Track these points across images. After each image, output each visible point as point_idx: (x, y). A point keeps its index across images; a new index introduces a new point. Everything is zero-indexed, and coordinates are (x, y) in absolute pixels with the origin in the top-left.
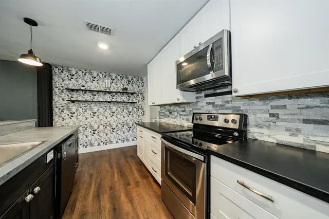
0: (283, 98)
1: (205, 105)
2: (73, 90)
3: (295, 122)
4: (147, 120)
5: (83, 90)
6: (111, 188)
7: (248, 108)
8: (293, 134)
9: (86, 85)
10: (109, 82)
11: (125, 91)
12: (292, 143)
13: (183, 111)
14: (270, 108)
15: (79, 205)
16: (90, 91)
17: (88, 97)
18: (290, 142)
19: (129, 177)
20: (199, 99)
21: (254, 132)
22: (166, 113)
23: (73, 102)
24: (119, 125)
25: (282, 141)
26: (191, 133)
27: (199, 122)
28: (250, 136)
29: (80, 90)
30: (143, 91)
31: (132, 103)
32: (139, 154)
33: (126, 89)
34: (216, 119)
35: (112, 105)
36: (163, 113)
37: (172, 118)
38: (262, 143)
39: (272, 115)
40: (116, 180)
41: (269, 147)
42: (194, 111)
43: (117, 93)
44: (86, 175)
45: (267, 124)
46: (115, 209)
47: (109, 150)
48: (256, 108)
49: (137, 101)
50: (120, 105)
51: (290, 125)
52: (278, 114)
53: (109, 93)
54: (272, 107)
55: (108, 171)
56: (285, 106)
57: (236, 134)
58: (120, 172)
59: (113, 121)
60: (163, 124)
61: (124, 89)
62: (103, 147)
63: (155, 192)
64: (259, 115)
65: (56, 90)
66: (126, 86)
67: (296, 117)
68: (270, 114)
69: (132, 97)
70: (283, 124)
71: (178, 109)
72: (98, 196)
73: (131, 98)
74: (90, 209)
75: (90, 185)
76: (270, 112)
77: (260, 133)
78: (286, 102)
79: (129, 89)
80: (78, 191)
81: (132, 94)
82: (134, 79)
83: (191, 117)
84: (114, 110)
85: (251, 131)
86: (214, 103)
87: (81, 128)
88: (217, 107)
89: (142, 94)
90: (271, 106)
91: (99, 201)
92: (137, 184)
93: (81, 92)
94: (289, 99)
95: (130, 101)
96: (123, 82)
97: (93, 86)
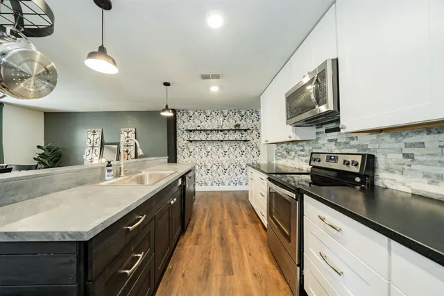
0: (419, 132)
1: (326, 143)
2: (191, 131)
3: (435, 165)
4: (263, 160)
5: (198, 130)
6: (220, 223)
7: (377, 146)
8: (433, 182)
9: (201, 125)
10: (221, 119)
11: (237, 128)
12: (432, 193)
13: (302, 151)
14: (403, 146)
15: (196, 228)
16: (205, 130)
17: (203, 136)
18: (428, 192)
19: (238, 218)
20: (320, 136)
21: (384, 178)
22: (283, 153)
23: (191, 141)
24: (232, 166)
25: (419, 191)
26: (308, 177)
27: (316, 164)
28: (379, 183)
29: (197, 130)
30: (258, 126)
31: (246, 141)
32: (250, 199)
33: (239, 125)
34: (335, 160)
35: (224, 144)
36: (279, 152)
37: (290, 159)
38: (394, 194)
39: (406, 156)
40: (226, 217)
41: (403, 198)
42: (314, 151)
43: (229, 130)
44: (201, 208)
45: (401, 167)
46: (222, 239)
47: (221, 192)
48: (387, 146)
49: (251, 139)
50: (232, 144)
51: (429, 169)
52: (413, 154)
53: (221, 131)
54: (407, 145)
55: (218, 210)
56: (423, 143)
57: (358, 179)
58: (230, 212)
59: (225, 160)
60: (279, 167)
61: (236, 126)
62: (216, 188)
63: (262, 236)
64: (390, 156)
65: (179, 132)
66: (238, 122)
67: (436, 158)
68: (403, 154)
69: (245, 134)
70: (418, 167)
71: (297, 149)
72: (210, 225)
73: (244, 136)
74: (203, 233)
75: (204, 216)
76: (403, 152)
77: (391, 180)
78: (424, 138)
79: (241, 126)
80: (196, 219)
81: (245, 130)
82: (248, 112)
83: (308, 158)
84: (226, 149)
85: (381, 176)
86: (337, 140)
87: (197, 167)
88: (340, 145)
89: (257, 130)
90: (405, 143)
91: (211, 229)
92: (245, 226)
93: (197, 132)
94: (428, 134)
95: (243, 139)
96: (235, 118)
97: (207, 125)
